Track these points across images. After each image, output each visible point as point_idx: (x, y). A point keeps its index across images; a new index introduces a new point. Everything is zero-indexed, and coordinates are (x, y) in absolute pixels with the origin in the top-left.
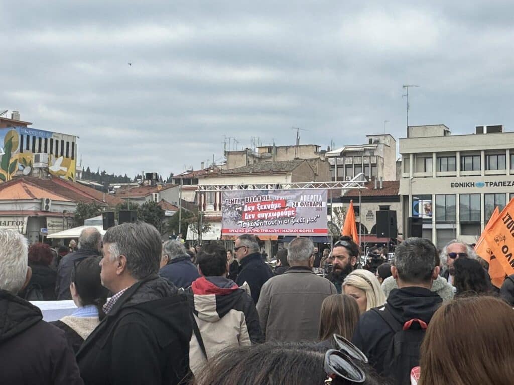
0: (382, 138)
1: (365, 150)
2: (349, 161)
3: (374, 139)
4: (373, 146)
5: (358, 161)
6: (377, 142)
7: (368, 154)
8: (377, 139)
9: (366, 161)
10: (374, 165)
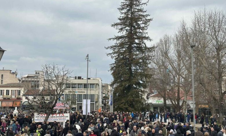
0: (40, 72)
1: (35, 76)
2: (30, 79)
3: (37, 72)
4: (37, 75)
5: (33, 80)
6: (38, 73)
7: (36, 77)
8: (38, 72)
9: (36, 80)
10: (38, 81)
